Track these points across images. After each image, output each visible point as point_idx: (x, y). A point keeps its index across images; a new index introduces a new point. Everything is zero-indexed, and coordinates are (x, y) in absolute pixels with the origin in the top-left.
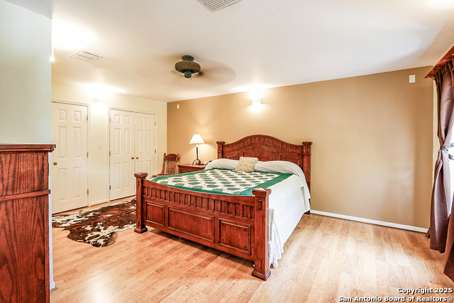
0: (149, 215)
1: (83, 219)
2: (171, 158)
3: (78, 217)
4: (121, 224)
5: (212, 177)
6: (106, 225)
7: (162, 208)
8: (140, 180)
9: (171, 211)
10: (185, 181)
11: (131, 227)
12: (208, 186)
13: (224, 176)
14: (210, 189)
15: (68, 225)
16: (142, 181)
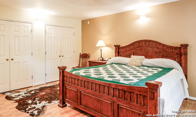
0: (68, 95)
1: (28, 95)
2: (84, 56)
3: (25, 94)
4: (50, 100)
5: (111, 70)
6: (40, 100)
7: (76, 92)
8: (61, 71)
9: (82, 94)
10: (92, 73)
11: (57, 102)
12: (109, 77)
13: (120, 69)
14: (111, 79)
15: (18, 99)
16: (63, 72)
